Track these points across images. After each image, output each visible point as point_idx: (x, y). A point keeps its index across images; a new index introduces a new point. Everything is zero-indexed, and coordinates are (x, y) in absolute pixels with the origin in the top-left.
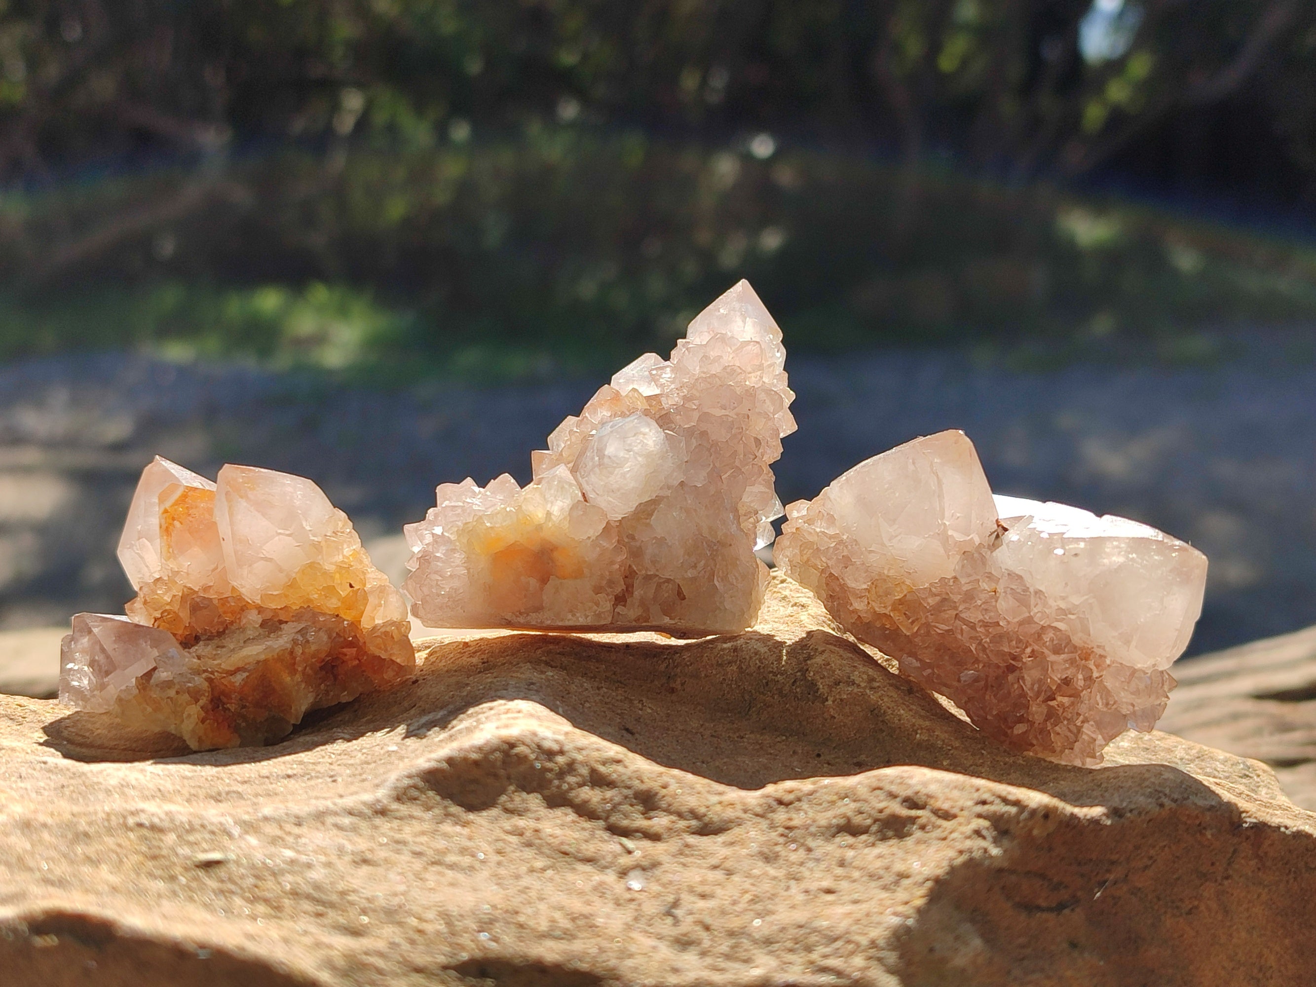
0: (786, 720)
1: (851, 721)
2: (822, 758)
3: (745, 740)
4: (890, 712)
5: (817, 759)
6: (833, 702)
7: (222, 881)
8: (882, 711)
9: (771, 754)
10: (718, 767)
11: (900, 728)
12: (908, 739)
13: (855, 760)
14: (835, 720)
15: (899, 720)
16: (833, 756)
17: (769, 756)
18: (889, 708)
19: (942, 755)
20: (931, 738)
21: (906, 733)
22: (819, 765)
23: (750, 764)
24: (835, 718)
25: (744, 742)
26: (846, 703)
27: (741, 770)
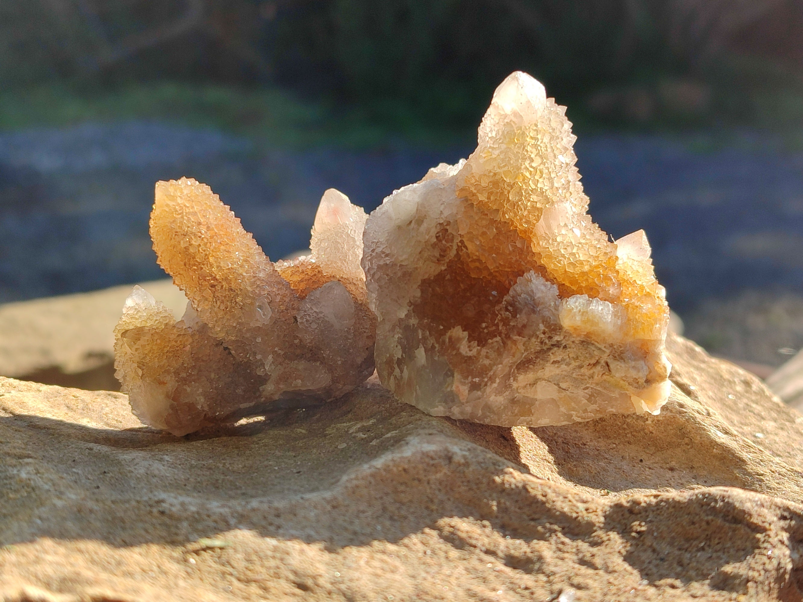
0: (615, 432)
1: (665, 436)
2: (643, 463)
3: (587, 447)
4: (693, 431)
5: (640, 463)
6: (652, 421)
7: (223, 565)
8: (688, 430)
9: (607, 459)
10: (570, 468)
11: (701, 443)
12: (707, 452)
13: (668, 466)
14: (653, 435)
15: (701, 438)
16: (651, 462)
17: (606, 460)
18: (693, 429)
19: (732, 465)
20: (724, 453)
21: (706, 447)
22: (643, 469)
23: (593, 466)
24: (653, 433)
25: (586, 448)
26: (662, 423)
27: (586, 471)
